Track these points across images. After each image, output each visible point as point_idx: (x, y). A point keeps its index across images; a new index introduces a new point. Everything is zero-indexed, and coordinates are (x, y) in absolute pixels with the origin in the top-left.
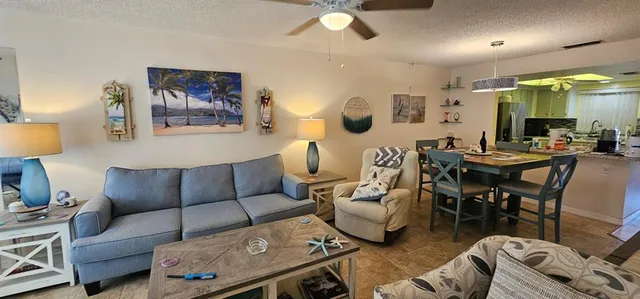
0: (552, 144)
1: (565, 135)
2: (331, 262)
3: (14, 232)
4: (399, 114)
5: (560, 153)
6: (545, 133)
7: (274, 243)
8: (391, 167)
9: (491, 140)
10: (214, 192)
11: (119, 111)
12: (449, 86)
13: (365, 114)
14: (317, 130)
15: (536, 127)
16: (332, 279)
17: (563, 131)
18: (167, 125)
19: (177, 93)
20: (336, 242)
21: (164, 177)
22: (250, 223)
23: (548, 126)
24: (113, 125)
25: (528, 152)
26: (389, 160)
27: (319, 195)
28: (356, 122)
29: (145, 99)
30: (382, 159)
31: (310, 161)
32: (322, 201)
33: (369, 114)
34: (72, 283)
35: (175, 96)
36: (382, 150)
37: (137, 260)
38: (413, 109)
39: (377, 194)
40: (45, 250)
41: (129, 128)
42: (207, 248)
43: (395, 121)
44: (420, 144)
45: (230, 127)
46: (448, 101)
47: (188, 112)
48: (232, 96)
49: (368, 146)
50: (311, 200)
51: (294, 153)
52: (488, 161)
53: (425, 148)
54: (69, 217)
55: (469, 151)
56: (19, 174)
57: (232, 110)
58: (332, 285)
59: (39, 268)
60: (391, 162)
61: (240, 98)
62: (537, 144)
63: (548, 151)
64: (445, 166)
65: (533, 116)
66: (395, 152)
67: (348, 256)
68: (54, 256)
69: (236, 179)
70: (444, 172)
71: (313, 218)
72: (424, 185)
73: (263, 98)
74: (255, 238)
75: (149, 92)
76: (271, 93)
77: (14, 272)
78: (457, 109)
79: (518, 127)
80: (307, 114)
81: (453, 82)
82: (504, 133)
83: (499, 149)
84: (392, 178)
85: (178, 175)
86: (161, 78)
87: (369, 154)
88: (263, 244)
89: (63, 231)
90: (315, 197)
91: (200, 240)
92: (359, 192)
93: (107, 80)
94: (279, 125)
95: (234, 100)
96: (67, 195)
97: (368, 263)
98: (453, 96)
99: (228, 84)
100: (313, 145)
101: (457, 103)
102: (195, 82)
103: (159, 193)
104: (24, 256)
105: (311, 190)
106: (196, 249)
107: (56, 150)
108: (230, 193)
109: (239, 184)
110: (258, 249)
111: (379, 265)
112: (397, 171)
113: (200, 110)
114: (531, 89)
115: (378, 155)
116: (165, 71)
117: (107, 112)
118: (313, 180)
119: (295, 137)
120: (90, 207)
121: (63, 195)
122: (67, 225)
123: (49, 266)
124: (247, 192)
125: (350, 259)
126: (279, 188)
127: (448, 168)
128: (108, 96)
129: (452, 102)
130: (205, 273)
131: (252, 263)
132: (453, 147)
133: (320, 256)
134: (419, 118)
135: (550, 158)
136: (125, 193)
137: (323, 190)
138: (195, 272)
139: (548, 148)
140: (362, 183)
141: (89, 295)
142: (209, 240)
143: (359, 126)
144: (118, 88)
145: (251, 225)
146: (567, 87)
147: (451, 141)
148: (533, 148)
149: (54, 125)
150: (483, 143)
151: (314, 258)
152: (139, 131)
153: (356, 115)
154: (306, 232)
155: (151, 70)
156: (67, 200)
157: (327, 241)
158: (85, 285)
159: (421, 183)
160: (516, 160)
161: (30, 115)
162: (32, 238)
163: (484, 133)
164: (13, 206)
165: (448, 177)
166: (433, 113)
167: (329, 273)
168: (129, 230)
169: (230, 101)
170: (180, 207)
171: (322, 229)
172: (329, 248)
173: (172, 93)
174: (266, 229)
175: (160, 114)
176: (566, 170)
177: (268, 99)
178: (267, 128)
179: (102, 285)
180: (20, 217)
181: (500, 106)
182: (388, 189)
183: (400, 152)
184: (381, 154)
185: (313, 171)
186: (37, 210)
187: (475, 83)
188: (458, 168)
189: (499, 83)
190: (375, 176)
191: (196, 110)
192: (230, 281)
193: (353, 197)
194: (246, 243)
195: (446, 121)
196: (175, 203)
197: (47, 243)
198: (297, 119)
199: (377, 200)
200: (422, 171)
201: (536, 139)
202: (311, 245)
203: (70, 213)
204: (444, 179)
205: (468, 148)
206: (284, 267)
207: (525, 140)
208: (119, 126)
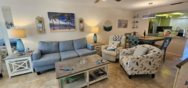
0: (164, 34)
1: (169, 31)
2: (102, 66)
3: (15, 59)
4: (120, 25)
5: (167, 37)
6: (162, 31)
7: (87, 62)
8: (118, 41)
9: (147, 33)
10: (68, 48)
11: (41, 25)
12: (135, 17)
13: (110, 26)
14: (96, 30)
15: (160, 29)
16: (102, 71)
17: (168, 30)
18: (54, 29)
19: (56, 20)
20: (104, 61)
21: (54, 44)
22: (79, 56)
23: (163, 29)
24: (39, 29)
25: (157, 36)
26: (117, 39)
27: (97, 49)
28: (107, 28)
29: (47, 22)
30: (115, 39)
31: (94, 39)
32: (98, 50)
33: (111, 25)
34: (33, 72)
35: (56, 21)
36: (115, 36)
37: (50, 66)
38: (124, 24)
39: (114, 48)
41: (44, 30)
42: (69, 63)
43: (118, 28)
44: (126, 35)
45: (71, 30)
46: (134, 22)
47: (60, 25)
48: (72, 20)
49: (111, 35)
50: (95, 50)
51: (90, 37)
52: (145, 39)
53: (127, 35)
54: (31, 55)
55: (141, 36)
56: (16, 43)
57: (72, 25)
58: (102, 72)
59: (24, 68)
60: (118, 40)
61: (74, 21)
62: (160, 34)
63: (163, 36)
64: (133, 41)
65: (159, 26)
66: (119, 37)
67: (107, 65)
68: (28, 65)
69: (74, 44)
70: (133, 42)
71: (97, 55)
72: (126, 46)
73: (81, 21)
74: (82, 60)
75: (48, 19)
76: (83, 19)
77: (18, 69)
78: (137, 24)
79: (154, 29)
80: (94, 26)
81: (136, 16)
82: (150, 31)
83: (149, 36)
84: (118, 44)
85: (58, 43)
86: (51, 15)
87: (111, 37)
88: (84, 62)
89: (29, 58)
90: (96, 49)
91: (67, 61)
92: (109, 48)
93: (37, 16)
94: (85, 29)
95: (73, 22)
96: (29, 49)
97: (111, 67)
98: (136, 20)
99: (70, 17)
100: (95, 35)
101: (137, 22)
102: (61, 16)
103: (54, 48)
104: (20, 65)
106: (66, 63)
107: (25, 37)
108: (72, 49)
109: (75, 46)
110: (83, 63)
111: (114, 67)
112: (120, 42)
113: (63, 25)
114: (159, 18)
115: (114, 37)
116: (53, 13)
117: (37, 26)
118: (95, 45)
119: (90, 32)
120: (36, 52)
121: (27, 49)
123: (27, 68)
124: (78, 48)
125: (107, 66)
126: (86, 47)
127: (134, 41)
128: (37, 21)
129: (136, 22)
130: (70, 68)
131: (82, 66)
132: (135, 35)
133: (100, 65)
134: (126, 26)
135: (164, 38)
136: (44, 48)
137: (98, 47)
138: (67, 69)
139: (163, 35)
140: (109, 46)
141: (38, 75)
142: (69, 61)
144: (40, 19)
145: (79, 57)
146: (171, 17)
147: (135, 33)
148: (159, 35)
149: (23, 29)
150: (145, 34)
151: (98, 65)
152: (46, 31)
153: (107, 26)
154: (94, 59)
155: (49, 13)
156: (29, 50)
157: (101, 61)
158: (37, 73)
159: (126, 45)
160: (154, 39)
161: (17, 27)
162: (21, 61)
163: (145, 31)
164: (15, 52)
165: (134, 43)
166: (130, 25)
167: (101, 69)
168: (47, 58)
169: (71, 22)
170: (59, 52)
171: (99, 58)
172: (102, 63)
173: (55, 20)
174: (84, 58)
175: (52, 26)
176: (168, 41)
177: (82, 21)
178: (82, 30)
179: (41, 73)
180: (18, 55)
181: (150, 23)
182: (117, 47)
183: (120, 36)
184: (115, 37)
185: (95, 42)
186: (22, 53)
187: (143, 16)
188: (137, 41)
189: (150, 16)
190: (113, 43)
191: (62, 25)
192: (77, 71)
193: (107, 49)
194: (79, 61)
195: (134, 27)
196: (58, 51)
197: (26, 62)
198: (90, 27)
199: (114, 50)
200: (126, 42)
201: (160, 33)
202: (97, 62)
203: (31, 54)
204: (133, 44)
205: (140, 35)
206: (90, 67)
207: (157, 33)
208: (41, 29)
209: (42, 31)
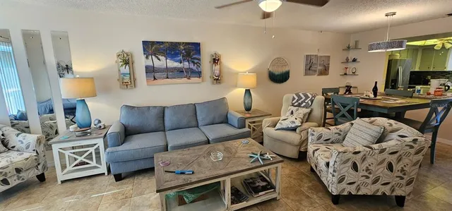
0: (432, 91)
1: (444, 84)
2: (263, 169)
3: (73, 143)
4: (309, 69)
5: (438, 98)
6: (426, 83)
7: (227, 155)
8: (304, 107)
9: (381, 88)
10: (184, 122)
11: (126, 70)
12: (349, 48)
13: (285, 69)
14: (250, 81)
15: (420, 78)
16: (264, 180)
17: (442, 81)
18: (155, 79)
19: (160, 57)
20: (268, 156)
21: (154, 112)
22: (208, 142)
23: (429, 77)
24: (123, 79)
25: (411, 97)
26: (302, 103)
27: (252, 125)
28: (278, 75)
29: (141, 61)
30: (297, 101)
31: (246, 102)
32: (254, 130)
33: (287, 69)
34: (106, 174)
35: (159, 59)
36: (297, 95)
37: (142, 162)
38: (320, 65)
39: (293, 126)
40: (91, 153)
41: (132, 79)
42: (185, 156)
43: (306, 74)
44: (325, 91)
45: (194, 79)
46: (347, 60)
47: (167, 70)
48: (195, 58)
49: (286, 92)
50: (246, 129)
51: (235, 96)
52: (378, 104)
53: (329, 94)
54: (103, 135)
55: (364, 96)
56: (75, 108)
57: (194, 68)
58: (264, 184)
59: (88, 164)
60: (304, 104)
61: (199, 60)
62: (419, 91)
63: (428, 96)
64: (344, 107)
65: (417, 69)
66: (307, 97)
67: (276, 165)
68: (96, 157)
69: (198, 114)
70: (344, 111)
71: (250, 140)
72: (327, 121)
73: (214, 59)
74: (215, 150)
75: (143, 57)
76: (219, 56)
77: (75, 166)
78: (355, 65)
79: (403, 78)
80: (245, 70)
81: (352, 44)
82: (391, 82)
83: (387, 95)
84: (305, 115)
85: (163, 110)
86: (151, 48)
87: (288, 97)
88: (220, 155)
89: (100, 142)
90: (249, 127)
91: (180, 151)
92: (281, 124)
93: (118, 51)
94: (225, 78)
95: (196, 61)
96: (100, 122)
97: (287, 171)
98: (352, 55)
99: (191, 51)
100: (248, 92)
101: (354, 60)
102: (171, 49)
103: (152, 122)
104: (81, 156)
105: (247, 122)
106: (179, 156)
107: (94, 95)
108: (194, 123)
109: (199, 118)
110: (217, 158)
111: (295, 173)
112: (308, 110)
113: (175, 69)
114: (416, 48)
115: (294, 99)
116: (153, 43)
117: (119, 70)
118: (248, 115)
119: (236, 86)
120: (114, 129)
121: (97, 121)
122: (102, 139)
123: (94, 163)
124: (207, 122)
125: (277, 167)
126: (225, 120)
127: (347, 108)
128: (120, 60)
129: (350, 60)
130: (188, 170)
131: (214, 166)
132: (350, 93)
133: (258, 164)
134: (325, 71)
135: (430, 101)
136: (133, 122)
137: (254, 122)
138: (180, 170)
139: (429, 94)
140: (282, 118)
141: (116, 181)
142: (186, 151)
143: (280, 78)
144: (125, 55)
145: (209, 143)
146: (448, 46)
147: (348, 89)
148: (416, 94)
149: (90, 79)
150: (375, 90)
151: (254, 165)
152: (138, 81)
153: (278, 70)
154: (245, 150)
155: (145, 43)
156: (100, 124)
157: (261, 155)
158: (115, 175)
159: (325, 119)
160: (400, 103)
161: (78, 73)
162: (82, 147)
163: (376, 83)
164: (72, 128)
165: (347, 114)
166: (335, 68)
167: (262, 176)
168: (137, 144)
169: (193, 62)
170: (164, 131)
171: (257, 147)
172: (263, 160)
173: (157, 57)
174: (220, 146)
175: (150, 71)
176: (443, 110)
177: (218, 60)
178: (217, 80)
179: (123, 176)
180: (77, 133)
181: (390, 62)
182: (302, 123)
183: (310, 96)
184: (297, 98)
185: (248, 109)
186: (85, 130)
187: (371, 45)
188: (355, 108)
189: (391, 44)
190: (292, 113)
191: (172, 68)
192: (202, 176)
193: (277, 127)
194: (209, 154)
195: (346, 74)
196: (161, 128)
197: (92, 150)
198: (237, 73)
199: (294, 130)
200: (326, 111)
201: (418, 87)
202: (251, 157)
203: (104, 132)
204: (343, 116)
205: (363, 94)
206: (235, 170)
207: (410, 88)
208: (127, 79)
209: (129, 82)
